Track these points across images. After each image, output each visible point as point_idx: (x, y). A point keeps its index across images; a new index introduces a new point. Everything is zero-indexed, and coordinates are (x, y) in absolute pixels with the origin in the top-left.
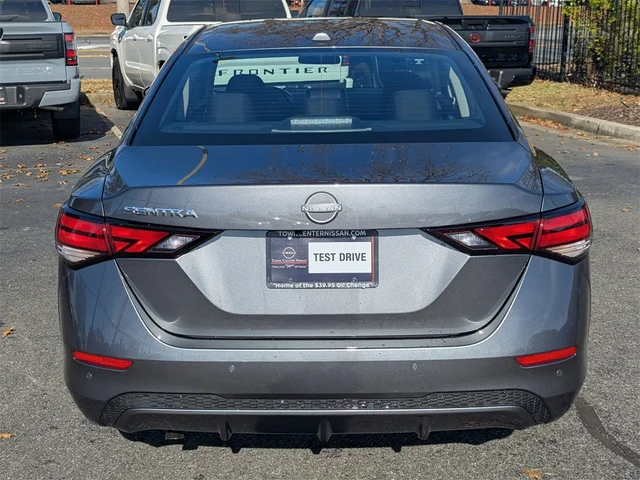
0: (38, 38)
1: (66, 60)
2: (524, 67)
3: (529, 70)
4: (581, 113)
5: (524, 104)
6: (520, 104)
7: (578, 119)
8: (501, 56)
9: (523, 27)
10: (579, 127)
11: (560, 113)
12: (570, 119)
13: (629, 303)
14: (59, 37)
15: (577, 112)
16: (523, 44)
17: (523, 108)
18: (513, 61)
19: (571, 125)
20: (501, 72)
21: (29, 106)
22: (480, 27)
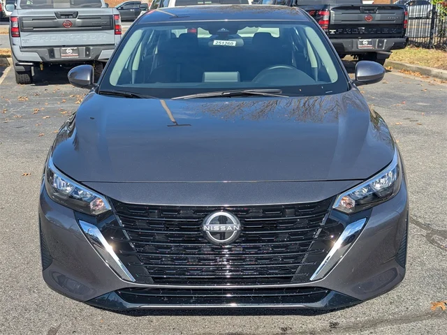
0: (99, 17)
1: (115, 31)
2: (400, 37)
3: (404, 40)
4: (438, 68)
5: (403, 62)
6: (399, 62)
7: (435, 71)
8: (386, 30)
9: (400, 12)
10: (436, 76)
11: (424, 67)
12: (430, 71)
13: (439, 164)
14: (111, 17)
15: (436, 67)
16: (400, 22)
17: (401, 64)
18: (393, 33)
19: (430, 75)
20: (385, 40)
21: (93, 59)
22: (372, 12)
